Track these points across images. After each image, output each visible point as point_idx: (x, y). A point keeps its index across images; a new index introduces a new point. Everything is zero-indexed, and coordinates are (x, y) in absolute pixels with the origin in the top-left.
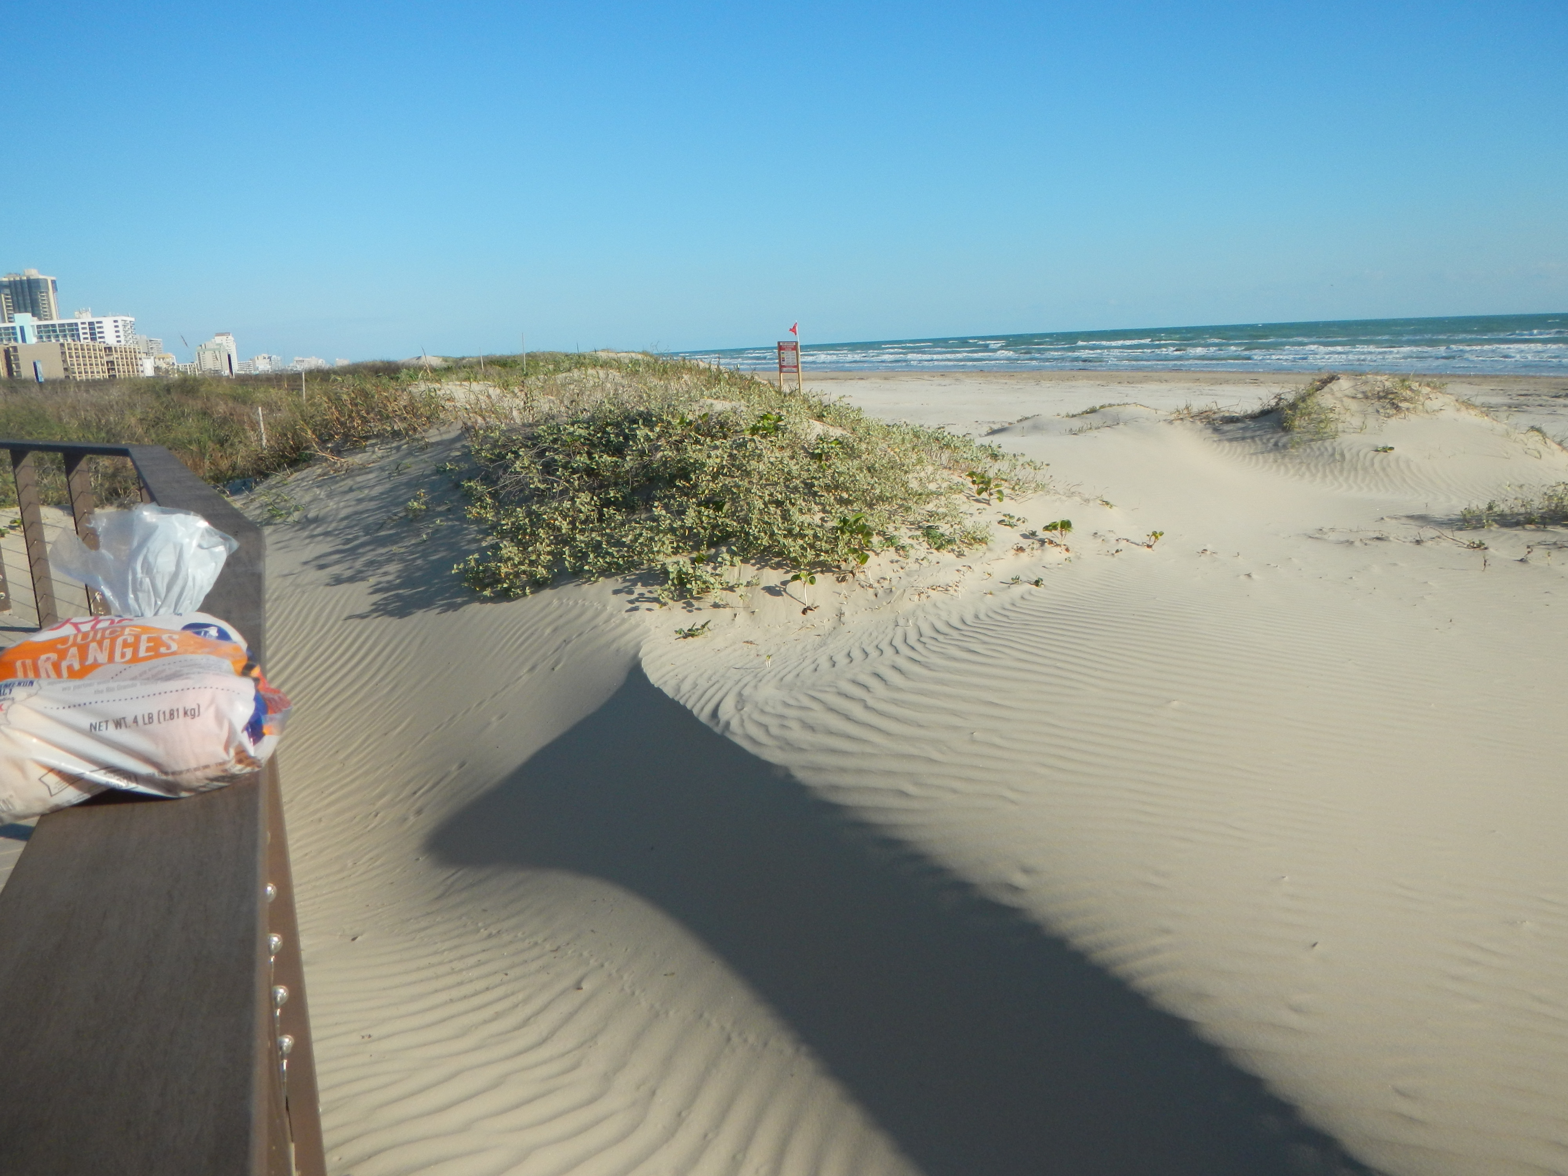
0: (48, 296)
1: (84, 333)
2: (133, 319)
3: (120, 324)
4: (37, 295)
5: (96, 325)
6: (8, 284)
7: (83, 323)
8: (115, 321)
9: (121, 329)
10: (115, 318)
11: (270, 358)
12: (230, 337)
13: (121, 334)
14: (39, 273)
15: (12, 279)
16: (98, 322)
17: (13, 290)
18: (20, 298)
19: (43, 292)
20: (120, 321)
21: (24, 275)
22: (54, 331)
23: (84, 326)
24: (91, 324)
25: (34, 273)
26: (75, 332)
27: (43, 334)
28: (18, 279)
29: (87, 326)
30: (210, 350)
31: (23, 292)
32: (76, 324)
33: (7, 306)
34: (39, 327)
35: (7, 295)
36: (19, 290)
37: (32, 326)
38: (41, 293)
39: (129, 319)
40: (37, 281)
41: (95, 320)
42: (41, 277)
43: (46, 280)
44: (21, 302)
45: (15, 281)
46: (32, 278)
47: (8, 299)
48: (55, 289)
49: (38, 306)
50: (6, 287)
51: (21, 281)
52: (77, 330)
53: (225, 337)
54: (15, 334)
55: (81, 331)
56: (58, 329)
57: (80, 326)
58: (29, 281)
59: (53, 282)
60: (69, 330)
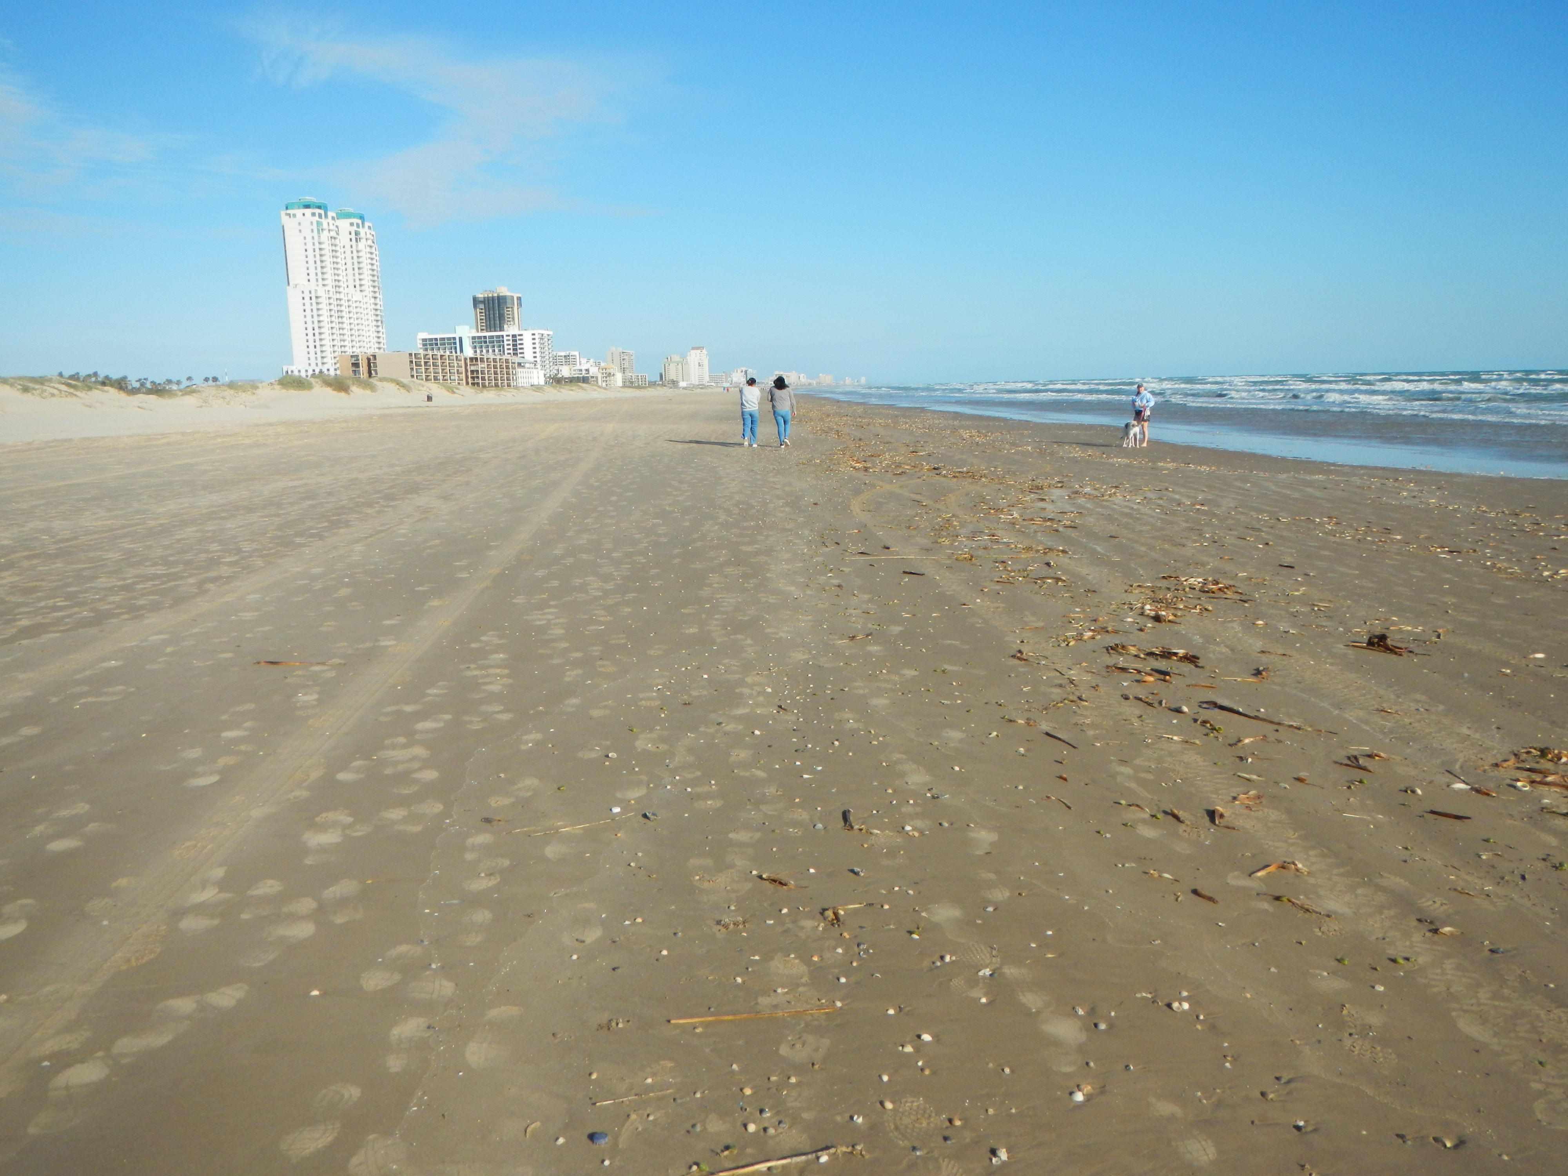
0: (513, 310)
1: (508, 345)
2: (551, 333)
3: (537, 337)
4: (504, 310)
5: (518, 338)
6: (483, 300)
7: (508, 336)
8: (534, 334)
9: (537, 341)
10: (533, 332)
11: (746, 372)
12: (704, 351)
13: (537, 346)
14: (509, 290)
15: (486, 296)
16: (519, 335)
17: (487, 305)
18: (491, 312)
19: (509, 308)
20: (536, 334)
21: (496, 292)
22: (485, 342)
23: (508, 338)
24: (514, 336)
25: (504, 291)
26: (501, 343)
27: (478, 345)
28: (490, 295)
29: (510, 338)
30: (675, 362)
31: (493, 308)
32: (503, 336)
33: (481, 319)
34: (474, 338)
35: (482, 309)
36: (491, 305)
37: (469, 337)
38: (507, 308)
39: (546, 333)
40: (505, 298)
41: (517, 332)
42: (508, 294)
43: (513, 297)
44: (492, 316)
45: (488, 297)
46: (501, 295)
47: (482, 313)
48: (520, 304)
49: (505, 319)
50: (481, 302)
51: (493, 298)
52: (503, 341)
53: (699, 351)
54: (455, 343)
55: (506, 342)
56: (488, 340)
57: (505, 338)
58: (498, 297)
59: (519, 299)
60: (497, 342)
